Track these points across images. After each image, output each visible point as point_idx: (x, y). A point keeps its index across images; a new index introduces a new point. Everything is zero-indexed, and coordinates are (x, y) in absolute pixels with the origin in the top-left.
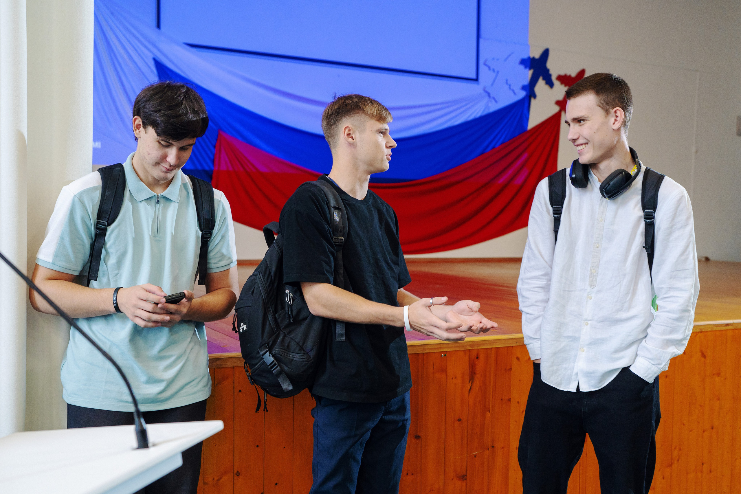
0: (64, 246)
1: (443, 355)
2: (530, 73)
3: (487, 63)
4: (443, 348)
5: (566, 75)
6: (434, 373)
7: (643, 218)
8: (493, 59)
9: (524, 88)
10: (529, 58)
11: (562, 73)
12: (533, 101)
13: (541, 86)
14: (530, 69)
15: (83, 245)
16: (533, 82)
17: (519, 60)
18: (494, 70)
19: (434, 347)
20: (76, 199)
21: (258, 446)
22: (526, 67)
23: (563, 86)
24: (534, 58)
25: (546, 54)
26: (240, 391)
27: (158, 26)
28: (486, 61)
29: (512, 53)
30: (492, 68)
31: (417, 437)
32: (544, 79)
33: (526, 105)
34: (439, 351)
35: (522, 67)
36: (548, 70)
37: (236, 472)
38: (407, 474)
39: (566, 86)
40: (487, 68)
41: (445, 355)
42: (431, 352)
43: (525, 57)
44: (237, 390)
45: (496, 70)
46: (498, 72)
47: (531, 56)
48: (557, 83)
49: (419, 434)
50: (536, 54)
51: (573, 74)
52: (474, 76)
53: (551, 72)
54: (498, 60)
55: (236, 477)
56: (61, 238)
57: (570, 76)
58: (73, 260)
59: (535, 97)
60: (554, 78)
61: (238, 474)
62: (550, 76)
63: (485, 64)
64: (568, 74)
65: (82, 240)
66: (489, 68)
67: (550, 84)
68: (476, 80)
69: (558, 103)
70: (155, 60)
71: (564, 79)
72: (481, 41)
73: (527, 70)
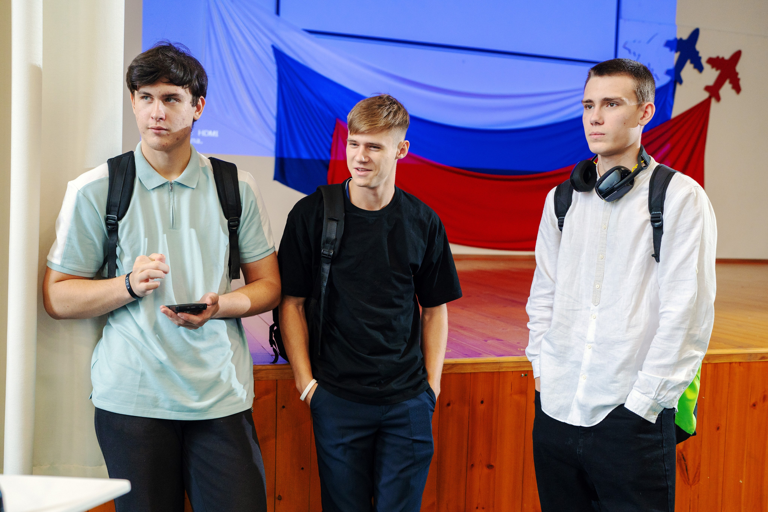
0: (73, 247)
1: (523, 374)
2: (676, 56)
3: (627, 46)
4: (524, 367)
5: (718, 58)
6: (511, 395)
7: (650, 221)
8: (634, 41)
9: (668, 72)
10: (676, 39)
11: (714, 56)
12: (678, 87)
13: (688, 70)
14: (676, 51)
15: (94, 245)
16: (680, 65)
17: (663, 42)
18: (634, 54)
19: (512, 365)
20: (81, 195)
21: (303, 469)
22: (671, 50)
23: (714, 70)
24: (681, 39)
25: (695, 34)
26: (284, 407)
27: (278, 12)
28: (626, 43)
29: (656, 34)
30: (632, 51)
31: (490, 466)
32: (692, 62)
33: (671, 91)
34: (519, 370)
35: (667, 49)
36: (697, 53)
37: (277, 496)
38: (477, 508)
39: (717, 69)
40: (627, 52)
41: (525, 375)
42: (509, 371)
43: (671, 38)
44: (280, 406)
45: (637, 54)
46: (639, 56)
47: (678, 37)
48: (707, 67)
49: (493, 464)
50: (684, 34)
51: (727, 56)
53: (700, 55)
54: (640, 42)
55: (277, 501)
56: (68, 238)
57: (723, 58)
58: (83, 261)
59: (681, 82)
60: (704, 61)
61: (280, 498)
62: (700, 58)
63: (625, 47)
64: (721, 56)
65: (92, 239)
66: (630, 51)
67: (699, 68)
69: (707, 88)
70: (273, 47)
71: (715, 62)
72: (621, 22)
73: (673, 52)
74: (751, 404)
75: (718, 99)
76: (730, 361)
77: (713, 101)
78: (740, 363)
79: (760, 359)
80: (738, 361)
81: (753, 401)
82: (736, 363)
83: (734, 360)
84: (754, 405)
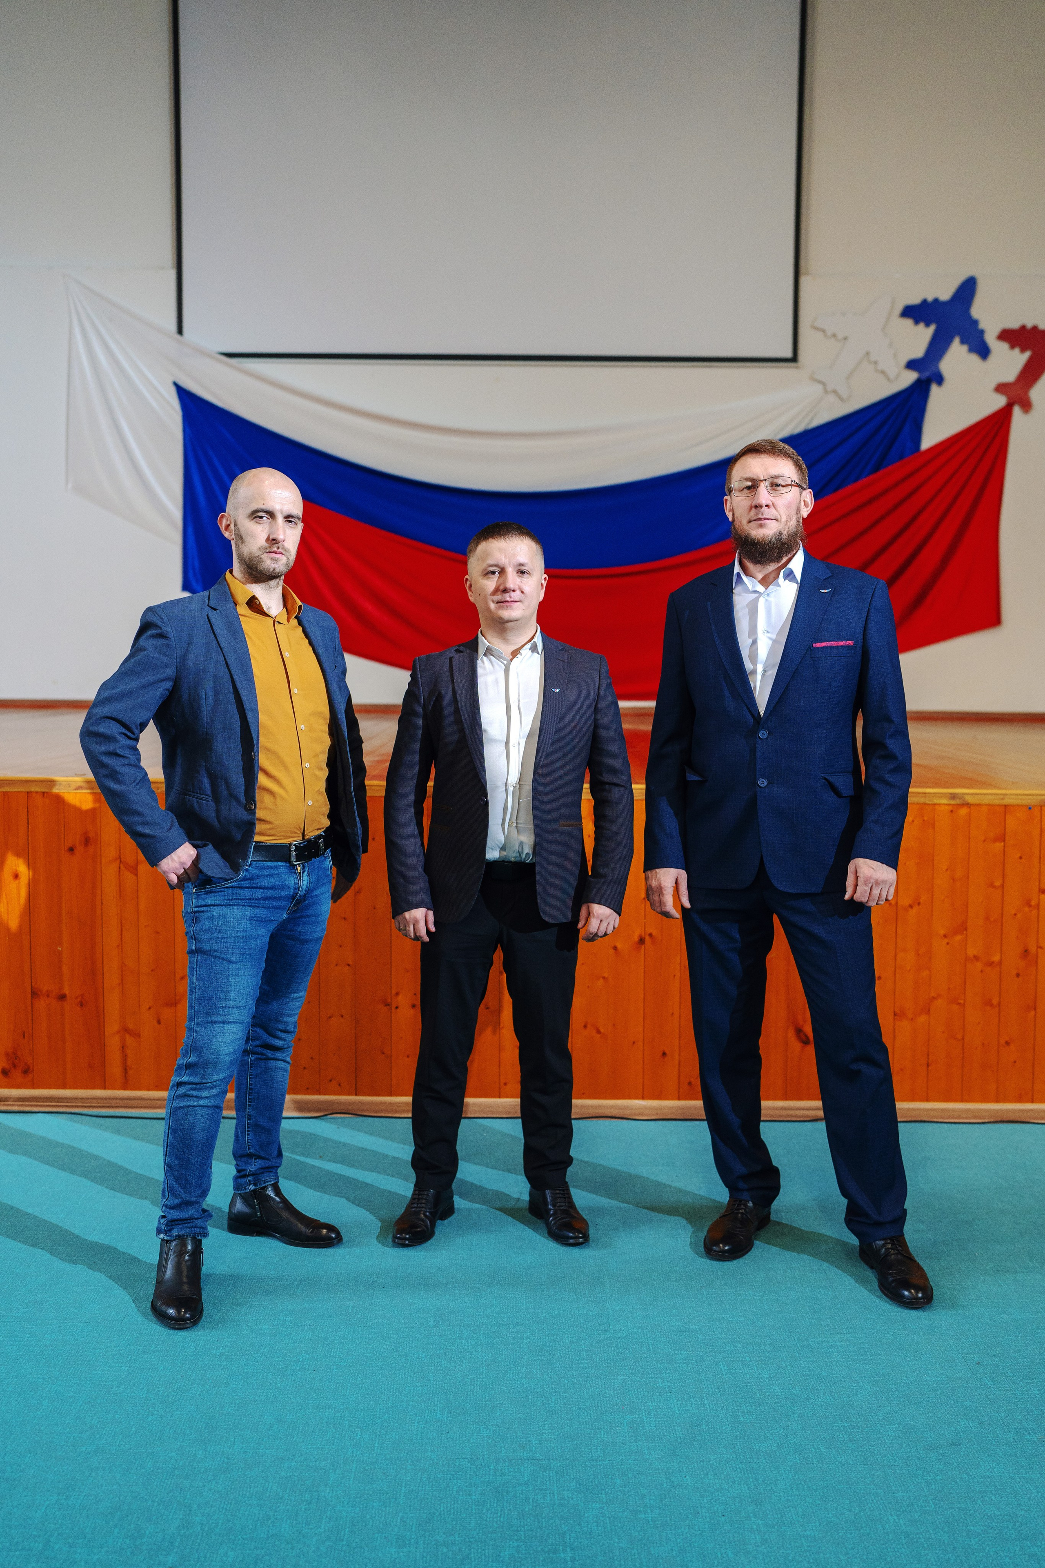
2: (928, 332)
3: (819, 325)
5: (1023, 328)
8: (833, 314)
9: (912, 365)
10: (925, 301)
11: (1014, 324)
12: (934, 389)
13: (957, 356)
14: (928, 324)
16: (938, 349)
17: (898, 309)
18: (835, 336)
22: (917, 322)
23: (1017, 351)
24: (937, 301)
25: (967, 289)
27: (180, 331)
28: (815, 319)
29: (881, 298)
30: (829, 333)
32: (963, 342)
33: (919, 398)
35: (909, 322)
36: (975, 322)
39: (1024, 350)
40: (819, 335)
43: (915, 300)
45: (840, 336)
46: (846, 339)
47: (931, 298)
48: (999, 349)
50: (942, 291)
52: (789, 354)
53: (982, 325)
54: (844, 314)
57: (1033, 328)
59: (940, 381)
60: (991, 338)
62: (982, 332)
63: (813, 327)
66: (825, 332)
67: (983, 352)
68: (794, 359)
69: (1001, 388)
70: (176, 384)
71: (1017, 337)
72: (804, 281)
73: (921, 327)
74: (67, 848)
75: (1027, 406)
76: (29, 790)
77: (1017, 411)
78: (44, 793)
79: (75, 789)
80: (38, 790)
81: (69, 844)
82: (37, 792)
83: (33, 789)
84: (71, 850)
